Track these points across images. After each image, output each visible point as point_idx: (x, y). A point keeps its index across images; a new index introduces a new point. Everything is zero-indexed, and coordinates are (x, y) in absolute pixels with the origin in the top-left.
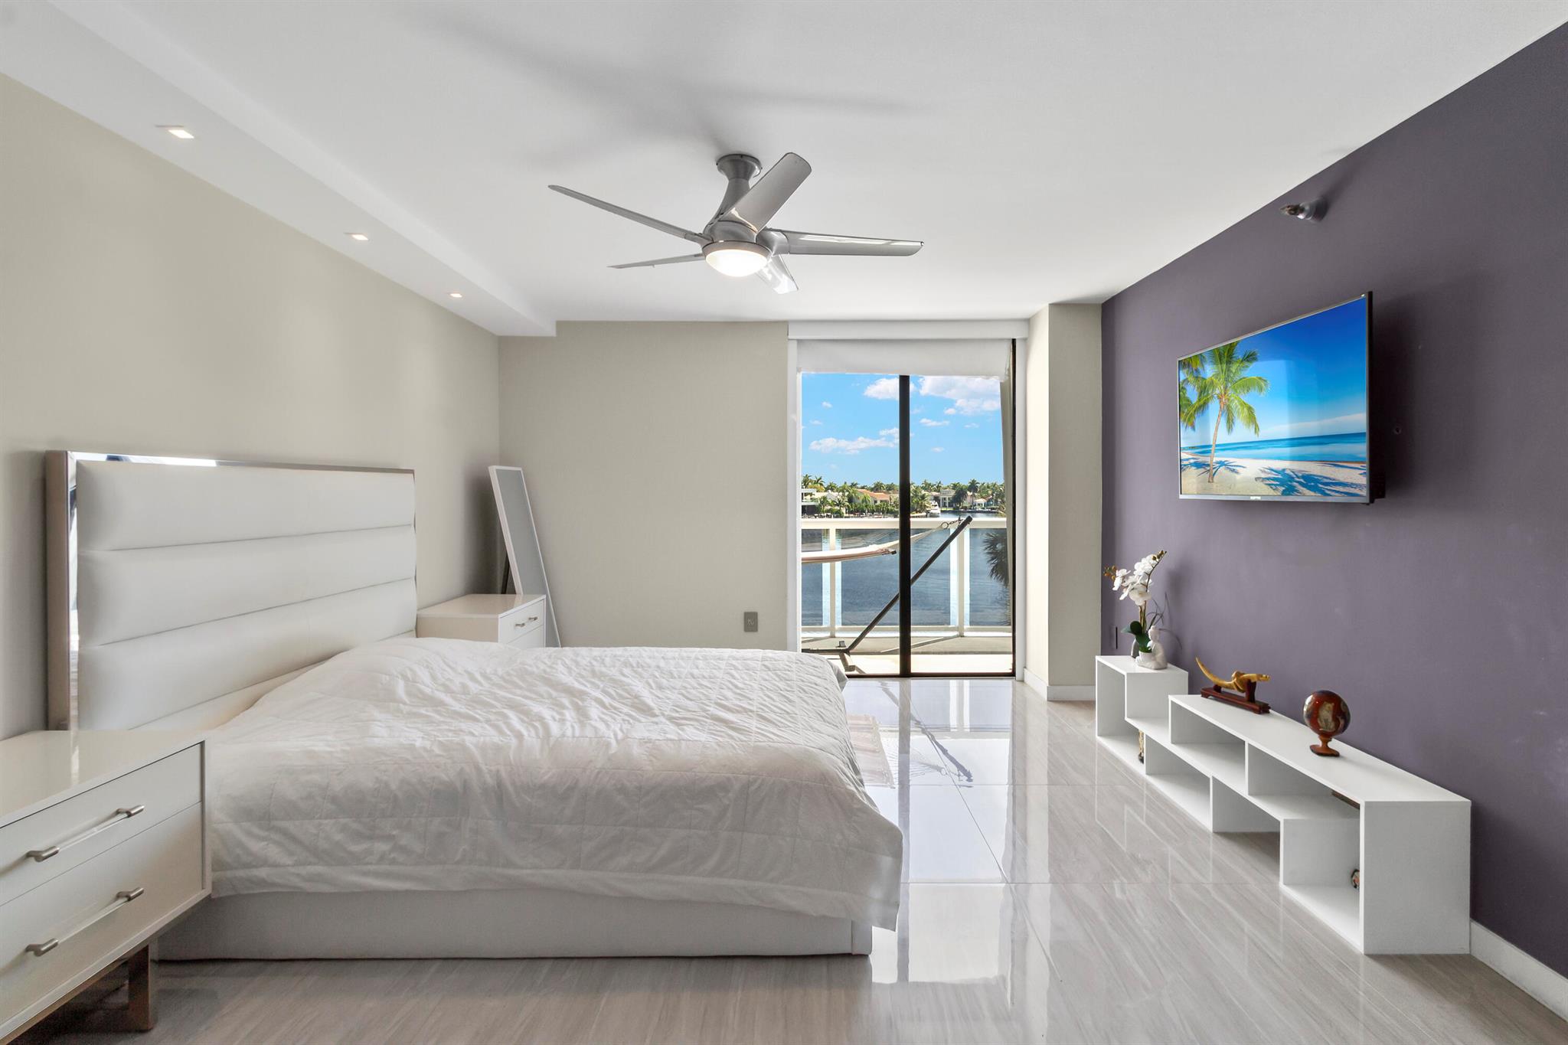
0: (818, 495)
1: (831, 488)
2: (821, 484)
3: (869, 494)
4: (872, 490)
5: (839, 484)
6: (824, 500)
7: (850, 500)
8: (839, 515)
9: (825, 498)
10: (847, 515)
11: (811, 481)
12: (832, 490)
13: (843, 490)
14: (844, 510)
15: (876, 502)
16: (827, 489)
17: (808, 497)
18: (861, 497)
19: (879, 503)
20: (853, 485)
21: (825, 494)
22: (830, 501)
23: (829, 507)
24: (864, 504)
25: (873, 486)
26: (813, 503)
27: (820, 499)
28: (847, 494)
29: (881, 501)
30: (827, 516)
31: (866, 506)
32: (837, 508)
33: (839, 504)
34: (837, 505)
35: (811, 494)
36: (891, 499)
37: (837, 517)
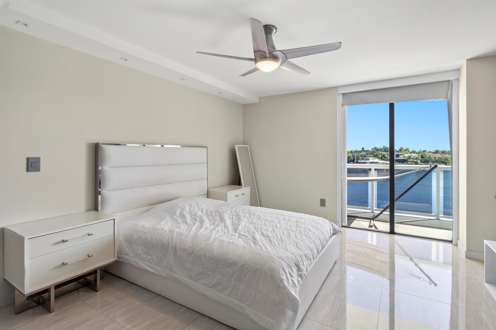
0: (406, 155)
1: (414, 152)
2: (408, 151)
3: (431, 155)
4: (433, 153)
5: (417, 150)
6: (409, 158)
7: (422, 157)
8: (416, 163)
9: (410, 156)
10: (421, 163)
11: (403, 150)
12: (413, 153)
13: (418, 153)
14: (419, 161)
15: (435, 158)
16: (411, 153)
17: (402, 156)
18: (428, 156)
19: (437, 158)
20: (424, 151)
21: (410, 155)
22: (412, 158)
23: (412, 160)
24: (429, 159)
25: (434, 151)
26: (404, 158)
27: (408, 157)
28: (420, 155)
29: (438, 158)
30: (411, 163)
31: (430, 160)
32: (416, 160)
33: (417, 159)
34: (416, 159)
35: (403, 155)
36: (443, 157)
37: (416, 164)
